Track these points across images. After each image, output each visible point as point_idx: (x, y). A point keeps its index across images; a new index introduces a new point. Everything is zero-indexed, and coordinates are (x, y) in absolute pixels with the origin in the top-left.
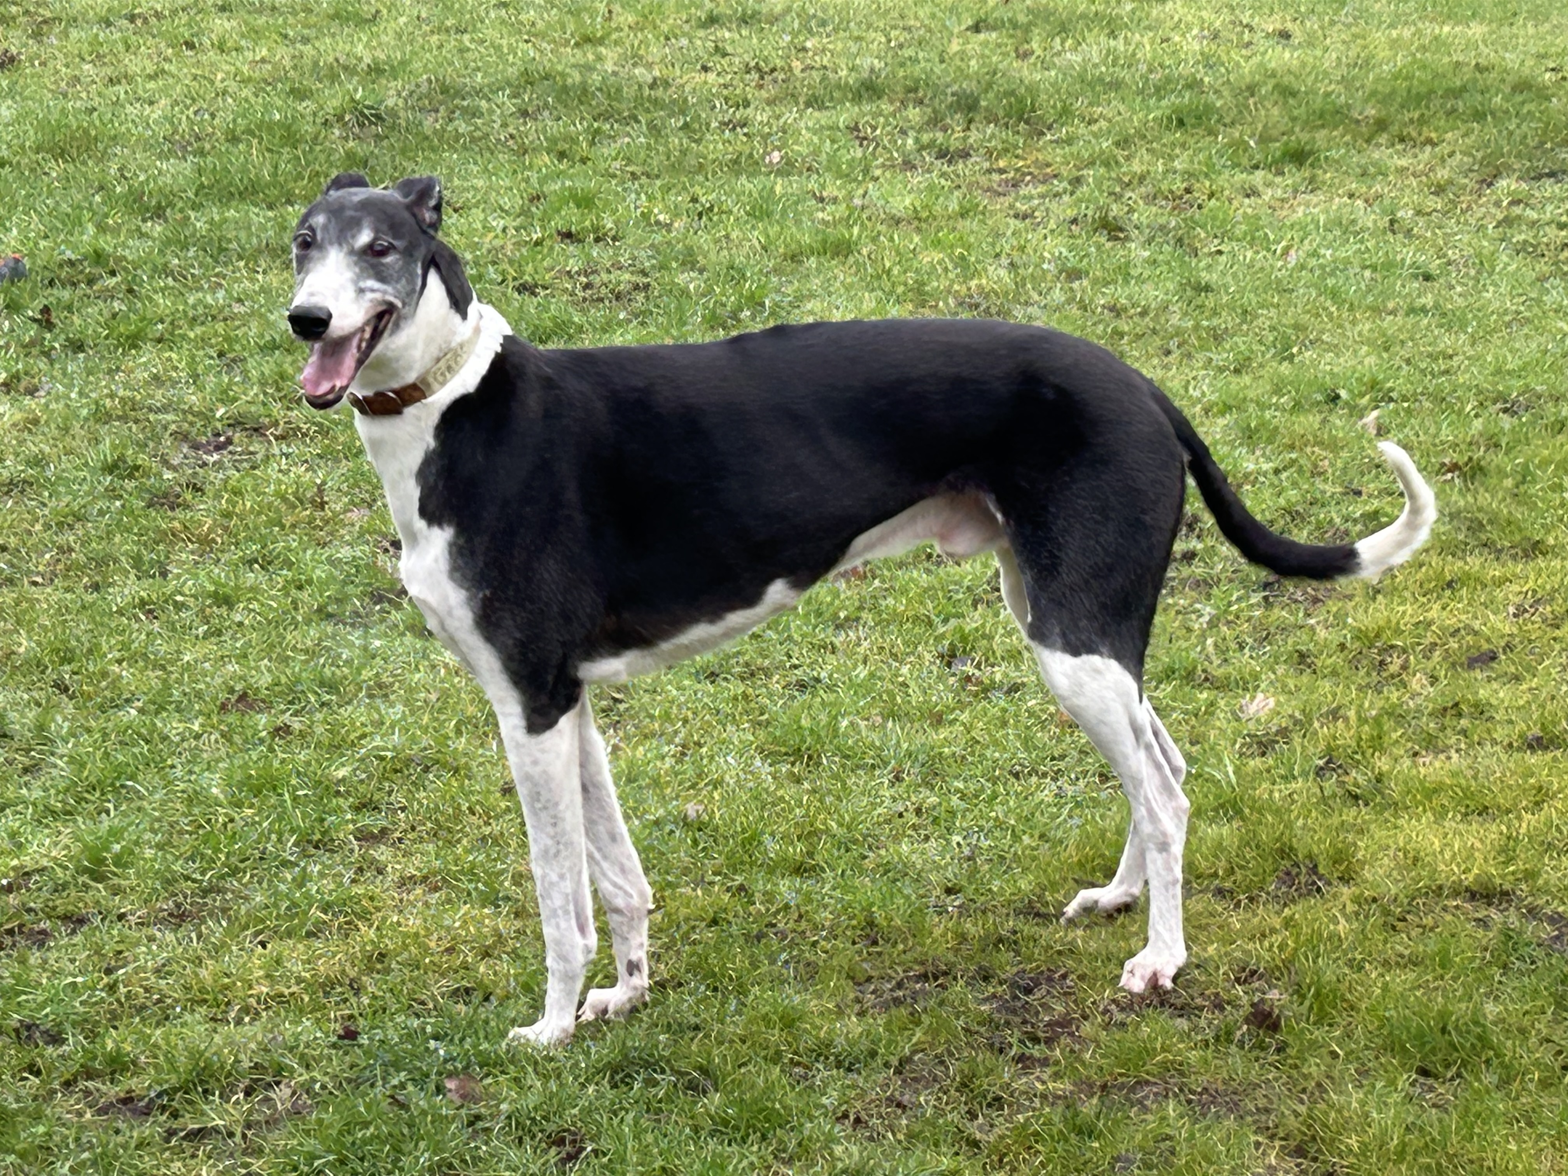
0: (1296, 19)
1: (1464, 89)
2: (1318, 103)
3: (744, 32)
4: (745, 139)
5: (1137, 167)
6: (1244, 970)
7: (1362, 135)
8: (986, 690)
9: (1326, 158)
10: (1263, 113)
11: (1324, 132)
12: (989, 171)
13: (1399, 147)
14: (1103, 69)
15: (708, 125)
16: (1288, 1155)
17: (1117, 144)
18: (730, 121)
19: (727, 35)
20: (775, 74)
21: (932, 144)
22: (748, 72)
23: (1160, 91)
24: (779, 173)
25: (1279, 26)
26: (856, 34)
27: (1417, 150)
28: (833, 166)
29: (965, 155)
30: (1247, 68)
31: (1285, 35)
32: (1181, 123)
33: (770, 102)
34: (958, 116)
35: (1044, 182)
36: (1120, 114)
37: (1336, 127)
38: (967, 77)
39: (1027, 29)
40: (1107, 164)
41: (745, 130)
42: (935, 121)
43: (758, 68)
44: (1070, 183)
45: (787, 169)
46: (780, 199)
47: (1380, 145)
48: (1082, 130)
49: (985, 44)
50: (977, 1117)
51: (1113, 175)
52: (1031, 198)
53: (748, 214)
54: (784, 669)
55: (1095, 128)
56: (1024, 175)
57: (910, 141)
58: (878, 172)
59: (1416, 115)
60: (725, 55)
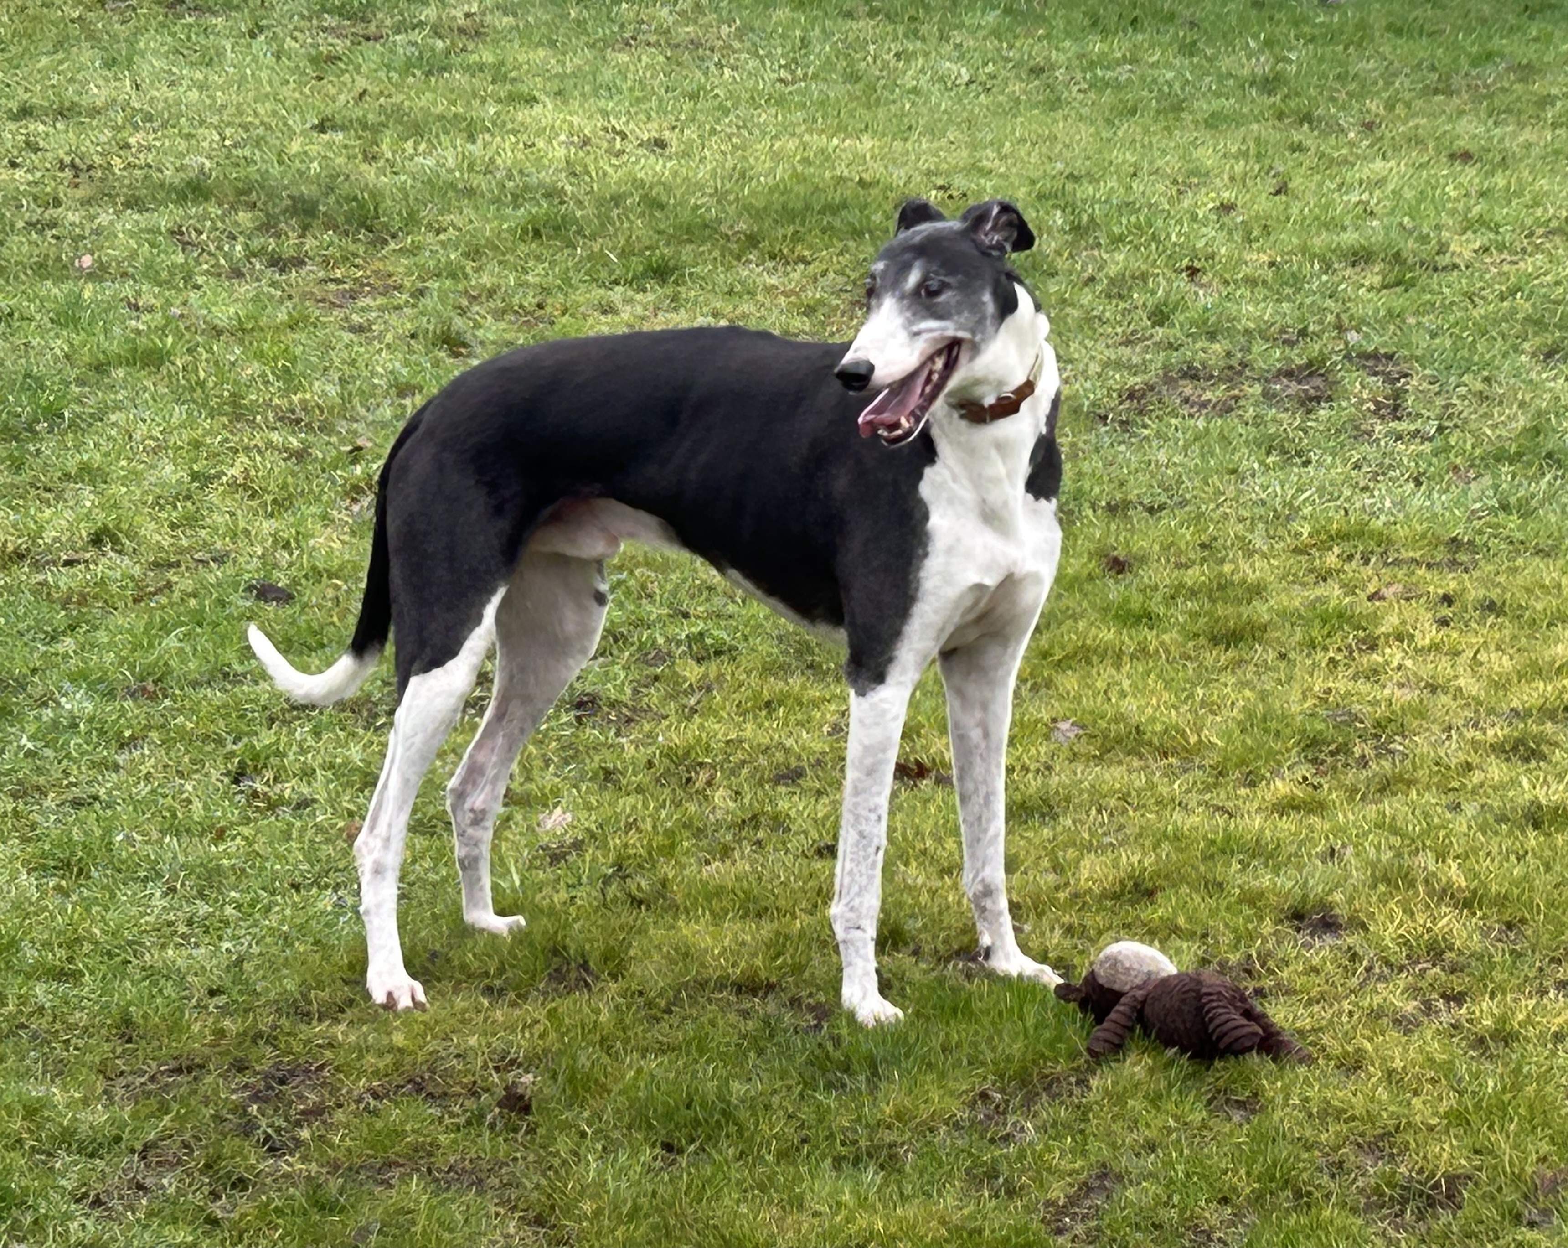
0: (674, 128)
1: (844, 205)
2: (685, 215)
3: (58, 125)
4: (53, 241)
5: (486, 280)
6: (503, 1059)
7: (731, 252)
8: (272, 806)
9: (691, 275)
10: (626, 225)
11: (689, 248)
12: (324, 281)
13: (770, 264)
14: (457, 174)
15: (12, 225)
16: (529, 1225)
17: (467, 255)
18: (38, 221)
19: (41, 128)
20: (92, 173)
21: (263, 250)
22: (62, 169)
23: (516, 200)
24: (91, 276)
25: (655, 134)
26: (186, 131)
27: (789, 268)
28: (151, 274)
29: (299, 263)
30: (614, 176)
31: (660, 144)
32: (537, 234)
33: (87, 202)
34: (293, 222)
35: (383, 294)
36: (471, 221)
37: (703, 242)
38: (308, 181)
39: (376, 130)
40: (453, 276)
41: (54, 232)
42: (268, 226)
43: (73, 166)
44: (412, 295)
45: (100, 273)
46: (88, 306)
47: (749, 261)
48: (430, 238)
49: (329, 145)
50: (220, 1198)
51: (460, 287)
52: (369, 309)
53: (52, 321)
54: (61, 786)
55: (442, 237)
56: (363, 285)
57: (239, 248)
58: (200, 280)
59: (790, 230)
60: (37, 150)
